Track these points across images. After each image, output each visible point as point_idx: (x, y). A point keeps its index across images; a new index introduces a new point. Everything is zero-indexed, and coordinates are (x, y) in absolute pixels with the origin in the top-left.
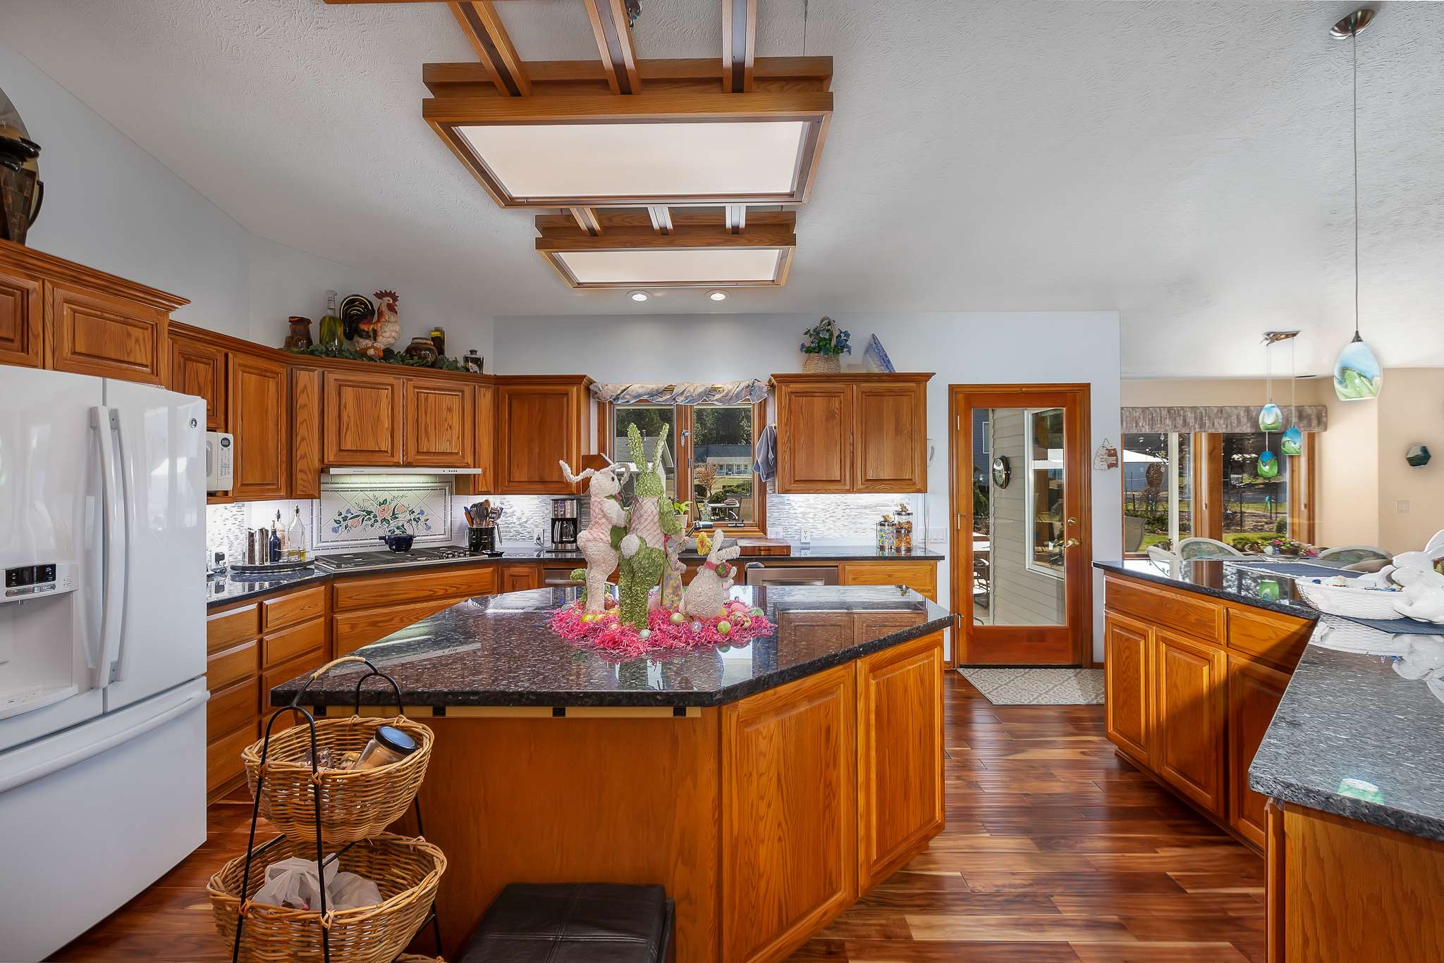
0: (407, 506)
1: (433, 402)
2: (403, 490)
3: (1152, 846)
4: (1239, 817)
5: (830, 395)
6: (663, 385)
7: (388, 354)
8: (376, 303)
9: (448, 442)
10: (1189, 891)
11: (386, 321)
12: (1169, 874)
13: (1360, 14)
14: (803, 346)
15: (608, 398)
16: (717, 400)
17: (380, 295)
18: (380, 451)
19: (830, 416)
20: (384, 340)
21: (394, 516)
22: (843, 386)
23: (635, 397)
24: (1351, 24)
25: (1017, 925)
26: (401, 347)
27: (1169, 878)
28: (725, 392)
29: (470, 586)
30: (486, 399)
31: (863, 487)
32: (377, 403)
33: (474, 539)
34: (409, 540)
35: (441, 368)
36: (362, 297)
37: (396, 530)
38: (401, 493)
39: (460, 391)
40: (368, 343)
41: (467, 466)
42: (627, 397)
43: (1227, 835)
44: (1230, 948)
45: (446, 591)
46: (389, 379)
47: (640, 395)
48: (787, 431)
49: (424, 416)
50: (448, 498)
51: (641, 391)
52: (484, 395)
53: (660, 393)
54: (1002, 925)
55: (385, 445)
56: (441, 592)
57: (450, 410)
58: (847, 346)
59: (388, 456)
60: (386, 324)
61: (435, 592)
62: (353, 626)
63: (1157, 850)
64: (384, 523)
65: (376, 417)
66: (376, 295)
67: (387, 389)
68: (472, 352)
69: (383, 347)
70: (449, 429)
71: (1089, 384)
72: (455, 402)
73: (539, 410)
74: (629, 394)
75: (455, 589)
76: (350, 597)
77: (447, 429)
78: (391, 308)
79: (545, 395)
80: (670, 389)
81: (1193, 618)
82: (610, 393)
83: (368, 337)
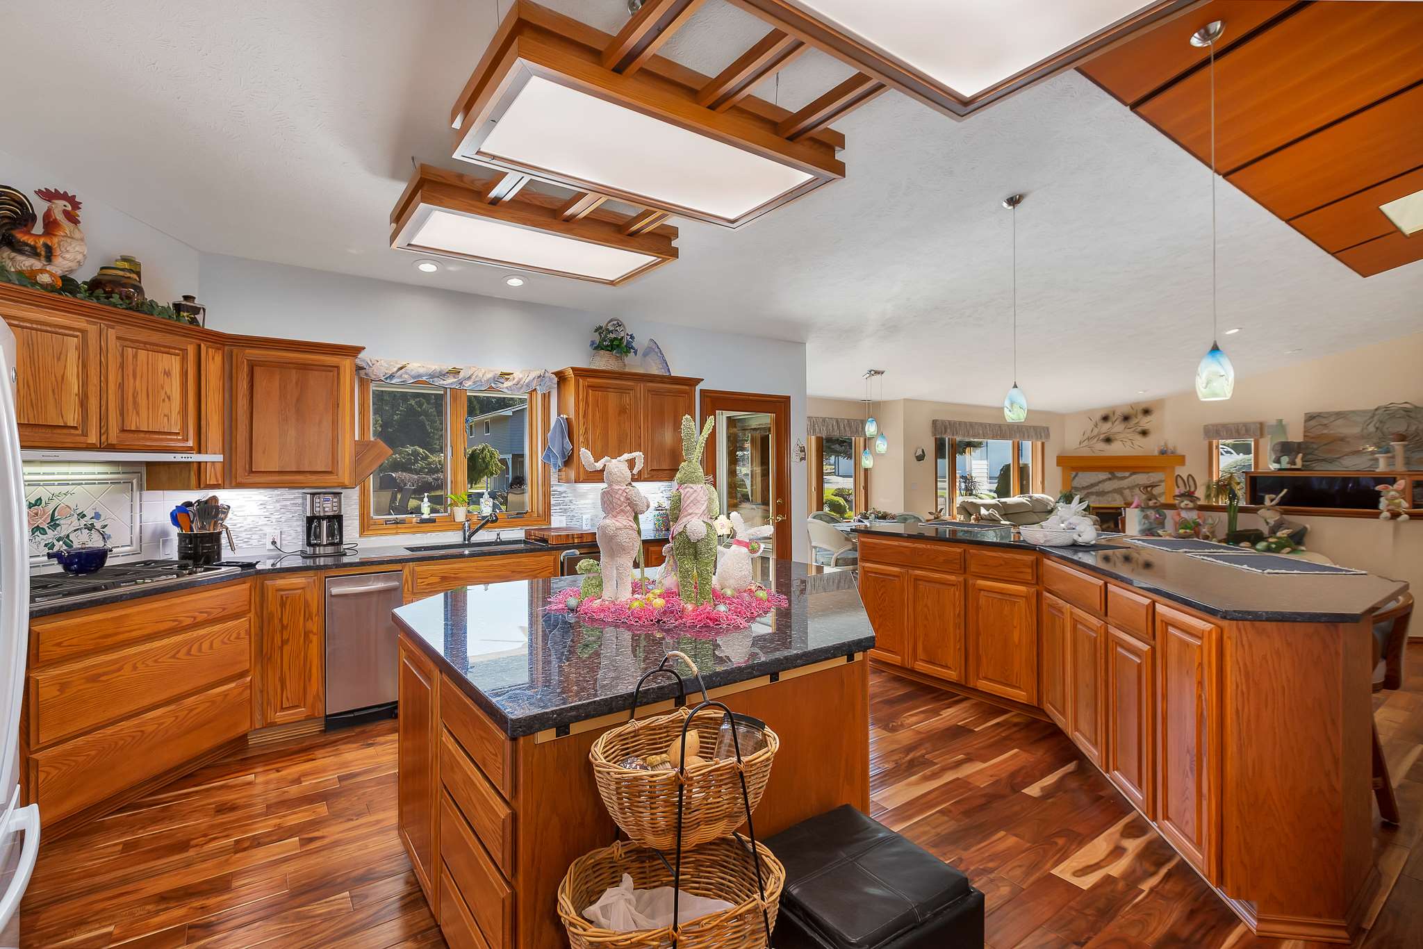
0: (73, 507)
1: (145, 361)
2: (68, 484)
3: (936, 712)
4: (977, 680)
5: (622, 390)
6: (448, 366)
7: (68, 284)
8: (40, 207)
9: (166, 419)
10: (976, 730)
11: (66, 236)
12: (959, 724)
13: (1018, 197)
14: (593, 343)
15: (382, 375)
16: (507, 388)
17: (48, 195)
18: (66, 427)
19: (622, 411)
20: (60, 265)
21: (54, 524)
22: (633, 384)
23: (414, 378)
24: (1013, 201)
25: (926, 779)
26: (84, 276)
27: (958, 725)
28: (516, 380)
29: (224, 609)
30: (214, 364)
31: (649, 476)
32: (60, 356)
33: (190, 549)
34: (99, 557)
35: (152, 315)
36: (13, 190)
37: (56, 543)
38: (64, 489)
39: (180, 349)
40: (37, 264)
41: (188, 450)
42: (406, 376)
43: (959, 695)
44: (1018, 752)
45: (195, 618)
46: (80, 323)
47: (420, 376)
48: (584, 423)
49: (132, 380)
50: (137, 494)
51: (422, 371)
52: (213, 359)
53: (443, 375)
54: (917, 783)
55: (72, 418)
56: (189, 621)
57: (167, 374)
58: (632, 348)
59: (78, 435)
60: (69, 240)
61: (180, 622)
62: (63, 687)
63: (941, 713)
64: (38, 533)
65: (60, 379)
66: (39, 192)
67: (77, 337)
68: (186, 298)
69: (59, 273)
70: (166, 400)
71: (790, 397)
72: (174, 364)
73: (297, 383)
74: (406, 373)
75: (206, 615)
76: (59, 644)
77: (164, 400)
78: (72, 219)
79: (304, 367)
80: (456, 372)
81: (941, 559)
82: (384, 370)
83: (35, 253)
